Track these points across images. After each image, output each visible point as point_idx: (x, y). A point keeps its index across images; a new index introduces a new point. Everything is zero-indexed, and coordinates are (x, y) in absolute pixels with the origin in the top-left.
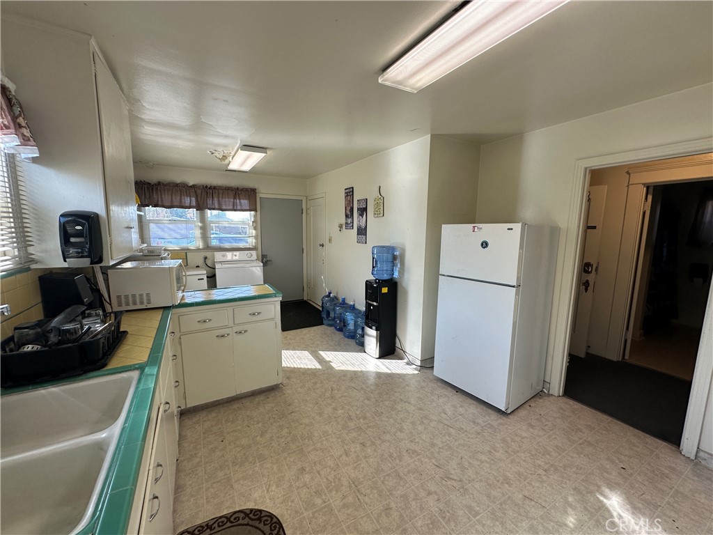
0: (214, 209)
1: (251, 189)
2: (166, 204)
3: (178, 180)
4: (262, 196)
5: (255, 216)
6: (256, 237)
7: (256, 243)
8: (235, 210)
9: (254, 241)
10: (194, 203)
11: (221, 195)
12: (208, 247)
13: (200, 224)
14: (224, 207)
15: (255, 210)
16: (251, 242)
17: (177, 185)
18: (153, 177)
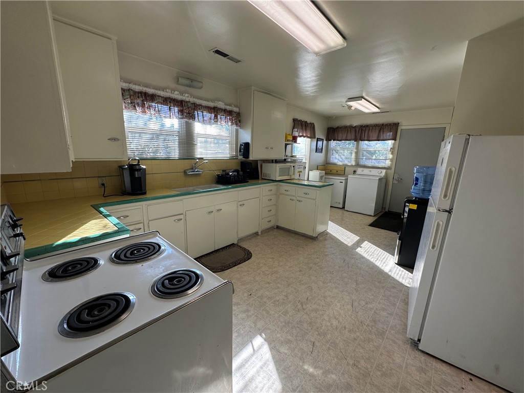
0: (364, 140)
1: (394, 124)
2: (340, 139)
3: (348, 124)
4: (403, 128)
5: (394, 144)
6: (391, 160)
7: (392, 164)
8: (378, 140)
9: (390, 163)
10: (353, 137)
11: (370, 131)
12: (358, 165)
13: (355, 150)
14: (371, 139)
15: (395, 139)
16: (388, 163)
17: (346, 127)
18: (336, 124)
